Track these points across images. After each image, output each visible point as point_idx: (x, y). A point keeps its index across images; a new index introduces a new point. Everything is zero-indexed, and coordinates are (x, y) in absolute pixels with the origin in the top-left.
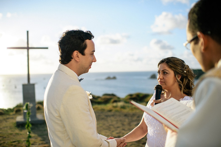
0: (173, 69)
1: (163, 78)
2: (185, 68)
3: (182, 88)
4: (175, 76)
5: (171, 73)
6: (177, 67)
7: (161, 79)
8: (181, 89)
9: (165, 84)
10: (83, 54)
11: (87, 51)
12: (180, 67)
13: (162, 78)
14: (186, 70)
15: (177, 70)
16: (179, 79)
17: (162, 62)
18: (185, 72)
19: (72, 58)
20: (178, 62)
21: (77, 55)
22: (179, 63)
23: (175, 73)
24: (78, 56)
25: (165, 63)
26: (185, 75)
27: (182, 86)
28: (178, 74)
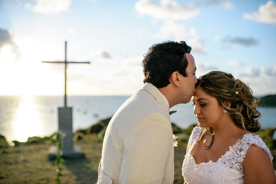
0: (214, 94)
1: (201, 111)
6: (221, 90)
11: (188, 70)
12: (226, 89)
15: (222, 94)
18: (237, 93)
20: (220, 80)
21: (177, 78)
22: (223, 81)
25: (199, 86)
26: (238, 99)
28: (225, 101)
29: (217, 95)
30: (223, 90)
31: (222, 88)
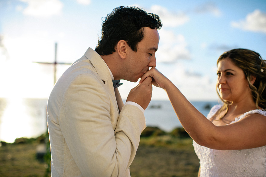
0: (242, 66)
1: (227, 82)
2: (262, 65)
3: (258, 98)
4: (246, 78)
5: (239, 73)
6: (249, 63)
7: (223, 84)
8: (254, 100)
9: (231, 92)
10: (134, 48)
12: (253, 63)
13: (225, 82)
14: (263, 68)
15: (249, 68)
16: (251, 83)
17: (224, 57)
18: (262, 70)
19: (115, 51)
22: (252, 56)
23: (245, 73)
24: (125, 49)
25: (228, 58)
26: (262, 76)
27: (256, 95)
28: (251, 75)
29: (245, 68)
30: (251, 64)
31: (250, 62)
